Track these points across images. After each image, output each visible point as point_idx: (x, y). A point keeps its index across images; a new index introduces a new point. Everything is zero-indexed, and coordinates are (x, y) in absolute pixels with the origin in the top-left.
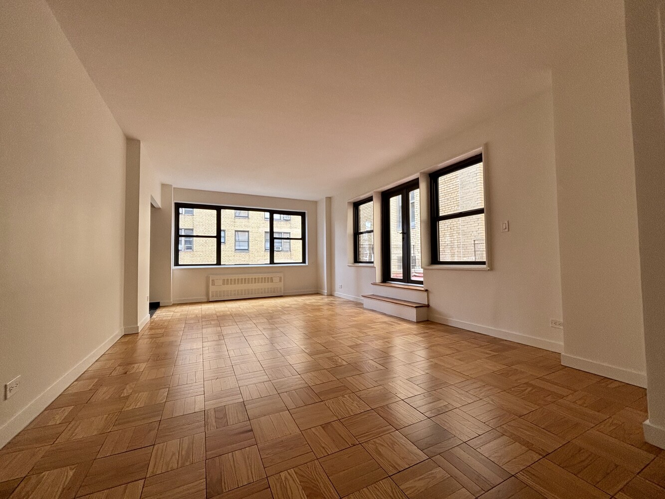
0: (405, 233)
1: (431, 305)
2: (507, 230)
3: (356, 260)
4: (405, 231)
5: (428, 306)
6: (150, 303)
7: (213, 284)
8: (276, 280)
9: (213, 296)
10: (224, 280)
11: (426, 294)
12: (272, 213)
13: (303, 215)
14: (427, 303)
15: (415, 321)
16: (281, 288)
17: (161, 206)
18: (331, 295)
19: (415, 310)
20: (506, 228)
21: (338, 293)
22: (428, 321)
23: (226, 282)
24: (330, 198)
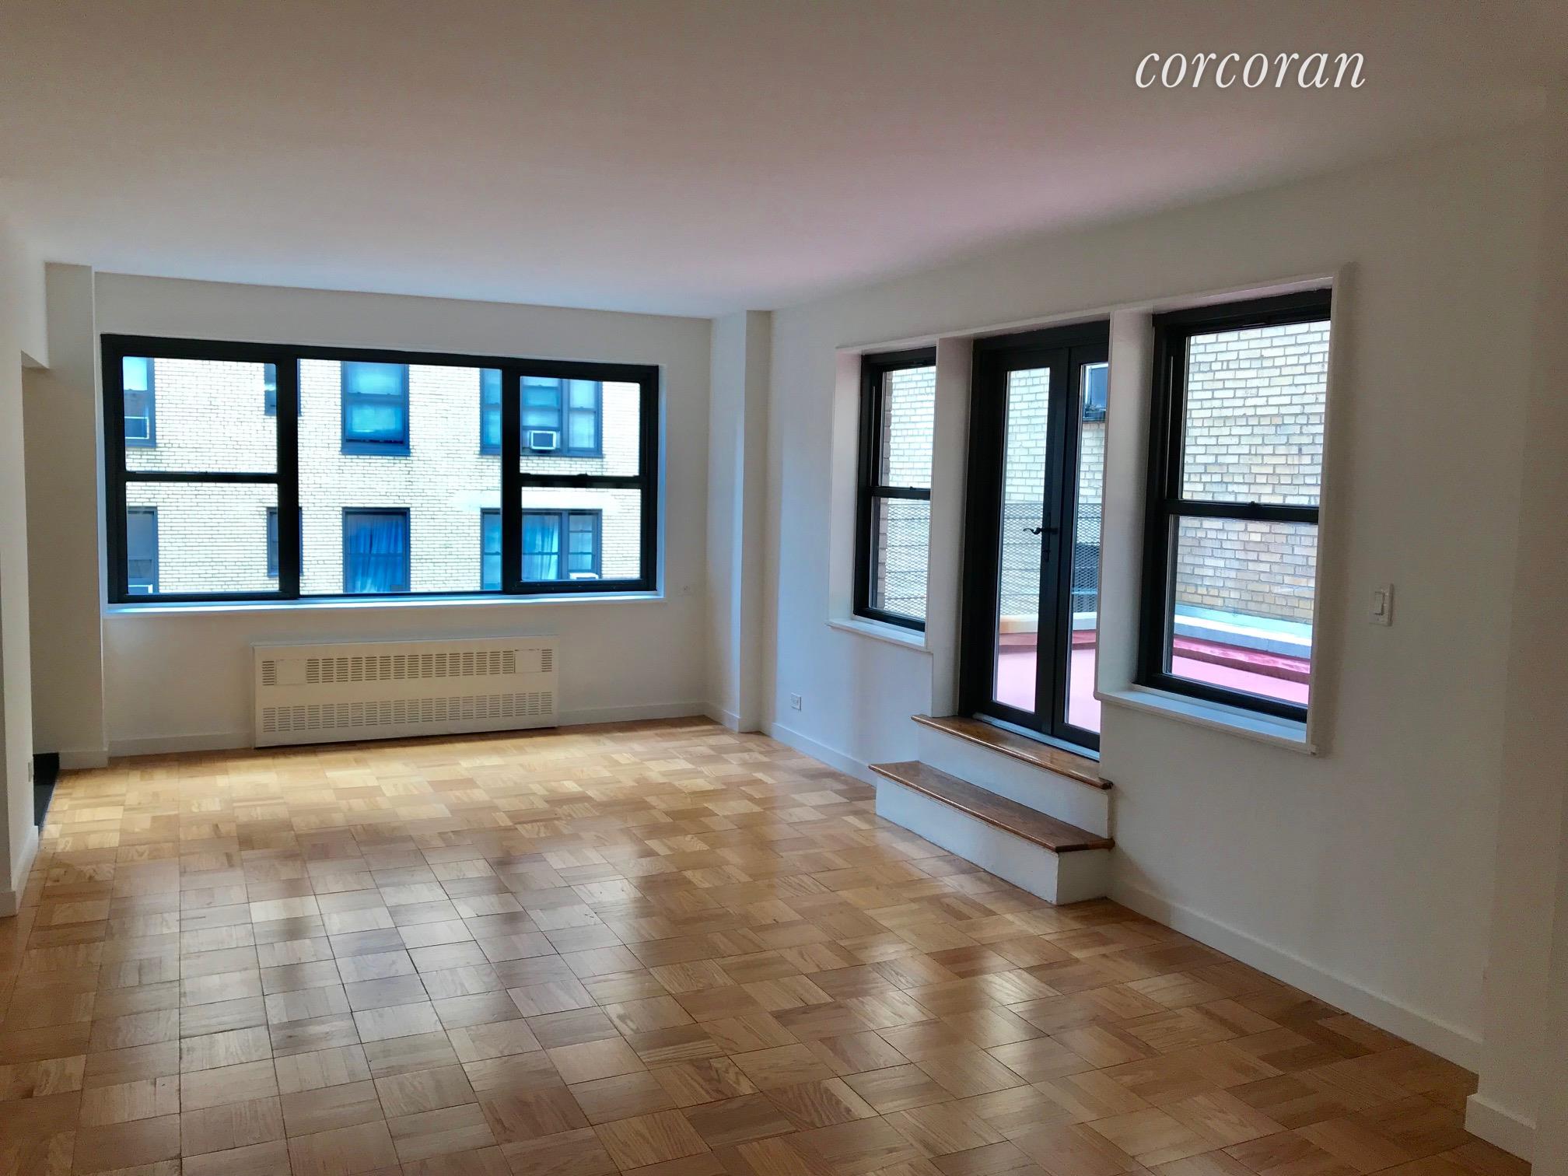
0: (1054, 531)
1: (1121, 841)
2: (1384, 619)
3: (864, 602)
4: (1055, 524)
5: (1109, 844)
6: (36, 757)
7: (270, 679)
8: (526, 662)
9: (269, 728)
10: (312, 663)
11: (1102, 797)
12: (513, 370)
13: (647, 378)
14: (1105, 835)
15: (1054, 902)
16: (547, 696)
17: (50, 358)
18: (757, 731)
19: (1054, 859)
20: (1382, 614)
21: (785, 726)
22: (1103, 900)
23: (317, 670)
24: (766, 316)
